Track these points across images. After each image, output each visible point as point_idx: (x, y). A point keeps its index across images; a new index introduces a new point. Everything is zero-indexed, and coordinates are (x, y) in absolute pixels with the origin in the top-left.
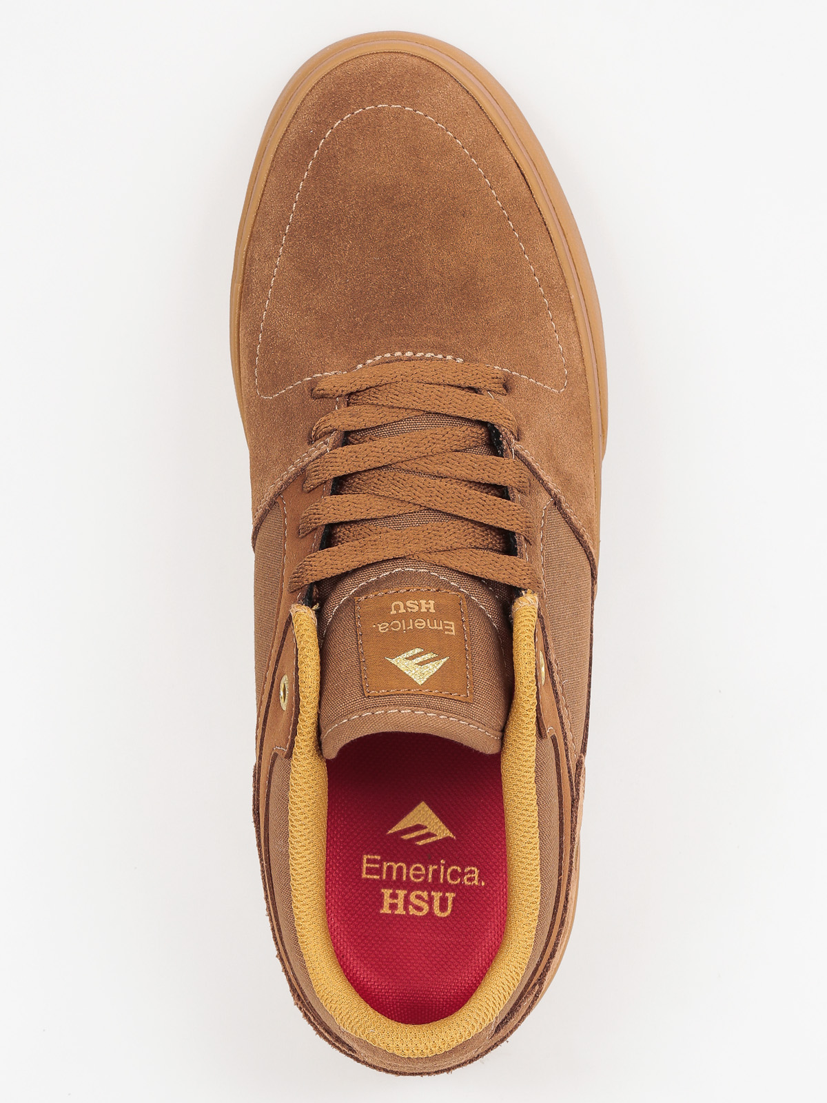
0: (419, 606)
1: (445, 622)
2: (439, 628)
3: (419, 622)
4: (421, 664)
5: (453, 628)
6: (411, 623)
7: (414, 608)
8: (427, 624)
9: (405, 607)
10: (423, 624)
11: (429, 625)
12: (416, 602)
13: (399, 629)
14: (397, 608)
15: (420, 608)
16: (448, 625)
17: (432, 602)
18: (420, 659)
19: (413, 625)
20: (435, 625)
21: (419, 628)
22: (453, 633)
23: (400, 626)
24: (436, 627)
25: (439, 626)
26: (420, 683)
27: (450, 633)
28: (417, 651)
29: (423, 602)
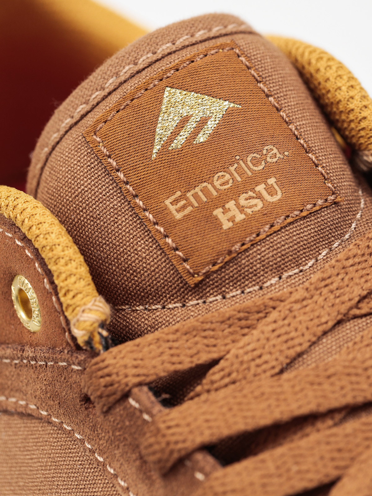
0: (241, 209)
1: (190, 209)
2: (192, 192)
3: (227, 182)
4: (185, 120)
5: (172, 208)
6: (236, 175)
7: (246, 199)
8: (214, 187)
9: (259, 196)
10: (219, 182)
11: (210, 186)
12: (249, 211)
13: (249, 159)
14: (271, 191)
15: (238, 205)
16: (184, 207)
17: (227, 225)
18: (191, 126)
19: (231, 174)
20: (200, 194)
21: (220, 174)
22: (168, 202)
23: (249, 163)
24: (197, 189)
25: (195, 196)
26: (168, 89)
27: (173, 198)
28: (202, 138)
29: (240, 217)
